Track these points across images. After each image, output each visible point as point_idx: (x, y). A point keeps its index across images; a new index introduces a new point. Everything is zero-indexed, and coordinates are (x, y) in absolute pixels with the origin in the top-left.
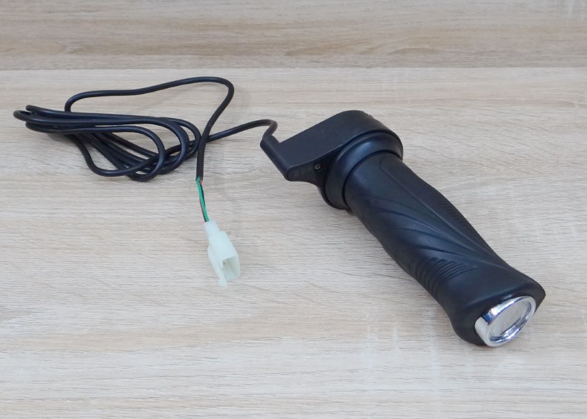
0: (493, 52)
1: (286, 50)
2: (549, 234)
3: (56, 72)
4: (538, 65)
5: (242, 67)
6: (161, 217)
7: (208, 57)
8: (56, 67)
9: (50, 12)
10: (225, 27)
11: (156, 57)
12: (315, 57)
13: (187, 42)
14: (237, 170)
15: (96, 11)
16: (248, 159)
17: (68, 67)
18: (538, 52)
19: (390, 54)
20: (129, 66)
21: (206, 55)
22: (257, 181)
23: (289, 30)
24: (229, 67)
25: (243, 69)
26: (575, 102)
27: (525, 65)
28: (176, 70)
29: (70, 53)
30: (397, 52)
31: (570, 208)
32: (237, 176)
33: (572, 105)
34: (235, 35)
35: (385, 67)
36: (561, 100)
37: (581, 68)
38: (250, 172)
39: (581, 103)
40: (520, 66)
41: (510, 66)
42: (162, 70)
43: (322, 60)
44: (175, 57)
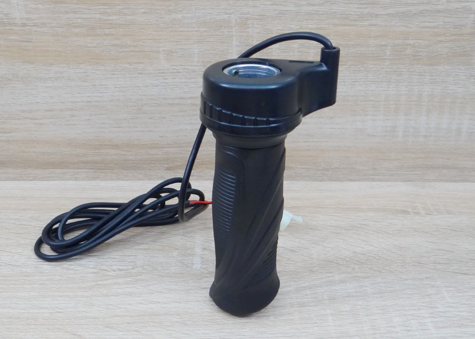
0: (337, 168)
1: (166, 166)
2: (409, 330)
4: (374, 180)
5: (130, 180)
6: (50, 311)
7: (102, 171)
10: (116, 146)
11: (58, 171)
14: (121, 268)
15: (10, 133)
16: (132, 257)
18: (374, 169)
20: (35, 179)
21: (101, 169)
22: (139, 277)
23: (169, 149)
24: (118, 179)
25: (130, 181)
26: (410, 210)
27: (363, 180)
28: (74, 181)
31: (424, 305)
32: (122, 273)
33: (408, 212)
34: (124, 153)
36: (398, 208)
37: (409, 182)
38: (133, 269)
39: (415, 211)
40: (359, 180)
41: (351, 180)
42: (63, 182)
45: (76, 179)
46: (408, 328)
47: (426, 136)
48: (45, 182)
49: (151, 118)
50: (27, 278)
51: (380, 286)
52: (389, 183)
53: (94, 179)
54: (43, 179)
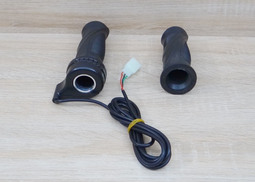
0: (193, 29)
3: (8, 34)
4: (211, 35)
7: (72, 29)
8: (8, 32)
9: (6, 9)
10: (80, 17)
11: (50, 28)
12: (118, 30)
13: (64, 23)
15: (26, 9)
17: (12, 32)
18: (212, 30)
19: (149, 29)
20: (38, 32)
21: (72, 28)
23: (107, 19)
26: (227, 52)
27: (207, 35)
28: (58, 34)
29: (14, 26)
30: (152, 29)
31: (225, 98)
33: (226, 53)
34: (84, 20)
35: (147, 35)
36: (222, 51)
37: (230, 37)
39: (230, 52)
40: (204, 36)
41: (200, 35)
42: (52, 34)
43: (121, 31)
44: (58, 29)
45: (60, 33)
46: (215, 109)
47: (239, 14)
48: (44, 34)
49: (98, 3)
50: (39, 84)
51: (206, 90)
52: (219, 37)
53: (68, 33)
54: (43, 33)
